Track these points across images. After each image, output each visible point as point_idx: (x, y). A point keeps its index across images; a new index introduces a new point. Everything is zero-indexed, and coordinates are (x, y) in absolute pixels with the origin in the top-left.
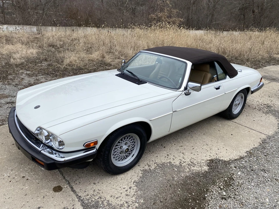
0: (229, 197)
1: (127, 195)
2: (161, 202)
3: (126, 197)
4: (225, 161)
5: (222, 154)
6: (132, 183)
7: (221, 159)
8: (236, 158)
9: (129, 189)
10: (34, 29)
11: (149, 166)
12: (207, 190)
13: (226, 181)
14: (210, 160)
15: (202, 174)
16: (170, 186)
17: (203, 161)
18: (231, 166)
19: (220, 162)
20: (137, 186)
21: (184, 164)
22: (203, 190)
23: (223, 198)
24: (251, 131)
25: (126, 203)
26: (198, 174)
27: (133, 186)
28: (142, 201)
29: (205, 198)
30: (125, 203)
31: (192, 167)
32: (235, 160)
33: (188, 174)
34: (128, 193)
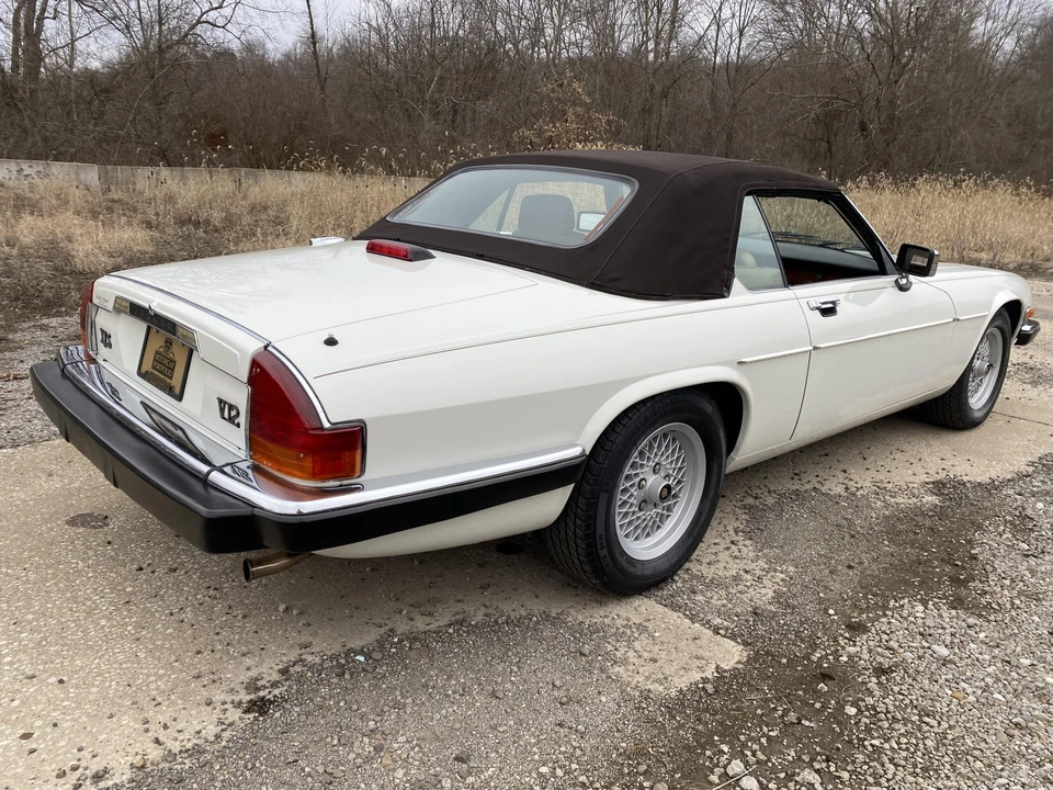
0: (1043, 552)
1: (736, 557)
2: (850, 567)
3: (737, 561)
4: (979, 483)
5: (959, 469)
6: (732, 532)
7: (965, 479)
8: (1009, 477)
9: (733, 546)
10: (91, 174)
11: (756, 498)
12: (969, 542)
13: (1011, 523)
14: (933, 483)
15: (931, 510)
16: (853, 536)
17: (915, 486)
18: (1004, 492)
19: (968, 485)
20: (751, 539)
21: (861, 492)
22: (958, 541)
23: (1027, 556)
24: (1012, 420)
25: (747, 572)
26: (919, 512)
27: (735, 538)
28: (792, 569)
29: (974, 557)
30: (742, 572)
31: (887, 497)
32: (1009, 480)
33: (887, 513)
34: (737, 553)
